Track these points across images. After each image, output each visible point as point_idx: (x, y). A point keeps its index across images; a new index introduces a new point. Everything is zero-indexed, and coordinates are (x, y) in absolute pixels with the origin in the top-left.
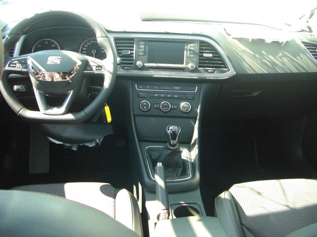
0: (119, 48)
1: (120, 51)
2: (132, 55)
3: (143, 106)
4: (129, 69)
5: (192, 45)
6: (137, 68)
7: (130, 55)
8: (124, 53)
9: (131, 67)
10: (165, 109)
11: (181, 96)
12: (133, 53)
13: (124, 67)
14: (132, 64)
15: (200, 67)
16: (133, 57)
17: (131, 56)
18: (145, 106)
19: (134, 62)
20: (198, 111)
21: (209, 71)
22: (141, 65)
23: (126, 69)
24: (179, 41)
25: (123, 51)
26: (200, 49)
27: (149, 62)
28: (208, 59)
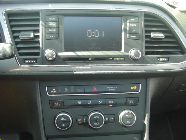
0: (14, 29)
1: (16, 35)
2: (37, 40)
3: (60, 122)
4: (33, 63)
5: (133, 20)
6: (46, 61)
7: (33, 39)
8: (23, 36)
9: (36, 59)
10: (95, 124)
11: (119, 101)
12: (38, 36)
13: (25, 59)
14: (38, 54)
15: (147, 53)
16: (38, 42)
17: (35, 41)
18: (64, 122)
19: (40, 51)
20: (146, 122)
21: (161, 59)
22: (53, 55)
23: (28, 63)
24: (112, 13)
25: (22, 33)
26: (146, 26)
27: (66, 50)
28: (158, 41)
